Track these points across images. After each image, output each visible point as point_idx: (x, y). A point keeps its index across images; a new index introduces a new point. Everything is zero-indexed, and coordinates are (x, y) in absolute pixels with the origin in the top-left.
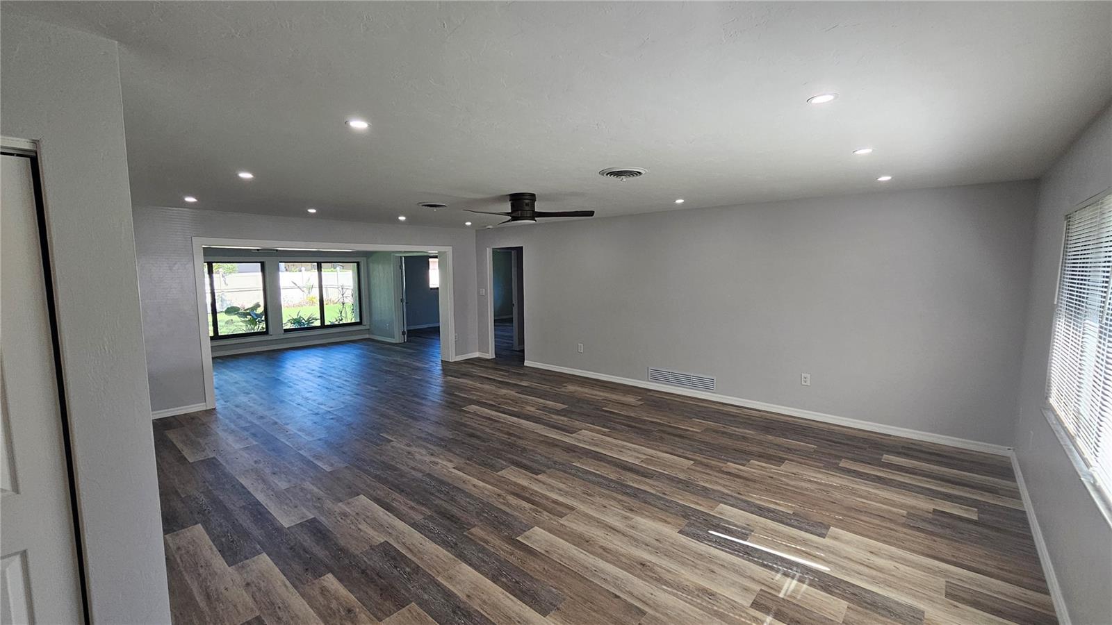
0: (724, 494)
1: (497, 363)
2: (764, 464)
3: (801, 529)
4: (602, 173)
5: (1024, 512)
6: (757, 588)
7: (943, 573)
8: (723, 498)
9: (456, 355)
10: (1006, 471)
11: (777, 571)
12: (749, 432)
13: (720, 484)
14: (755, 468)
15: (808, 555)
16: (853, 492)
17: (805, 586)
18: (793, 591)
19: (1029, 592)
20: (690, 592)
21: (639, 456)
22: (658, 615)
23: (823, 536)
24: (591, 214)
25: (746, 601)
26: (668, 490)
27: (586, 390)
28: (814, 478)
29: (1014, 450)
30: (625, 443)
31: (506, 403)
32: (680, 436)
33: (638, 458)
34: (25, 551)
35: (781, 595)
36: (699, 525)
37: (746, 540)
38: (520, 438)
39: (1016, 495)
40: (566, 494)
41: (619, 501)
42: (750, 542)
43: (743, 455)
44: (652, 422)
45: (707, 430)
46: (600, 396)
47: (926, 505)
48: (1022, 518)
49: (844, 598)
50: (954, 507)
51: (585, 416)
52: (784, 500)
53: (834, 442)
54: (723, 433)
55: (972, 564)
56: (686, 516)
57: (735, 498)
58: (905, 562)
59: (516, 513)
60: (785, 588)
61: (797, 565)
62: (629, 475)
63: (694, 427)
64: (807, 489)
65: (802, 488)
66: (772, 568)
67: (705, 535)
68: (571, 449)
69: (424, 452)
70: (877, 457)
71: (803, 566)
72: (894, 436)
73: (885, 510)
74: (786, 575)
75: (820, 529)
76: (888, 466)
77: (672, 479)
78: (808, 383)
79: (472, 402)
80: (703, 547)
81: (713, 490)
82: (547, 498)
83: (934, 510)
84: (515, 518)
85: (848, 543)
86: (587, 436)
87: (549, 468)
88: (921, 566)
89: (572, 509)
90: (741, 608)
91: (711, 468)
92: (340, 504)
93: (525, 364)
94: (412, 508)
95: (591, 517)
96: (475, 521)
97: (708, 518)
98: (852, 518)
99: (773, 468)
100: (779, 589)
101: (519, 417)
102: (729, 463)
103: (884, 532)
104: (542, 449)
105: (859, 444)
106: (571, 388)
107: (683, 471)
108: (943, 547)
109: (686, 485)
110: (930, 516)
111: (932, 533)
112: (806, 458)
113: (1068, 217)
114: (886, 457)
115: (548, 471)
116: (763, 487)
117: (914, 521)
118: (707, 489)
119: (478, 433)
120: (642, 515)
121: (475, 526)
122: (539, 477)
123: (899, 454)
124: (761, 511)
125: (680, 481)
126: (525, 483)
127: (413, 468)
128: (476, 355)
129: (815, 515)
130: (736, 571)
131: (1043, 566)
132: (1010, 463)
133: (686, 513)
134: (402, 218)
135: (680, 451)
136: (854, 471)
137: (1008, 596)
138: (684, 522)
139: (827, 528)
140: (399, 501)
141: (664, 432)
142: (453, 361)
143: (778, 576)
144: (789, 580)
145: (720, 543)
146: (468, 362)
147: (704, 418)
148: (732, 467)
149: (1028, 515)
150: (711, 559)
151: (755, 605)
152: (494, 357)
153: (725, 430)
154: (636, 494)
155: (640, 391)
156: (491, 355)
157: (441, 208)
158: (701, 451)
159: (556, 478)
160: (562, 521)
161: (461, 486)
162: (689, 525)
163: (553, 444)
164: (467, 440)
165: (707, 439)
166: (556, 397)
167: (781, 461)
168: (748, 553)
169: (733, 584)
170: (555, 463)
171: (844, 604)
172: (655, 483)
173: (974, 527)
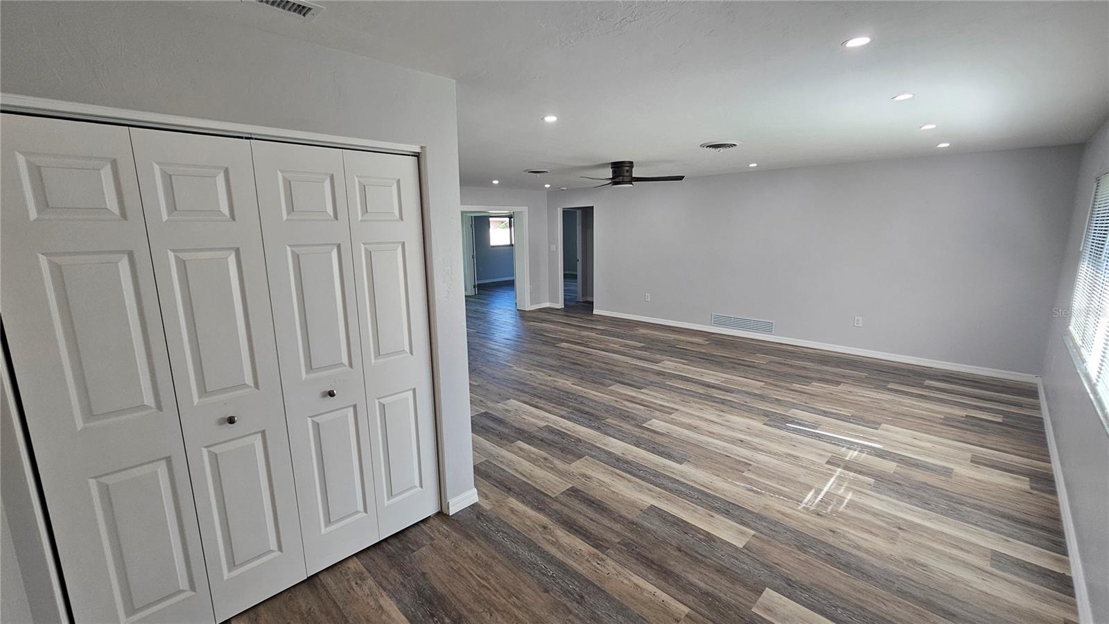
0: (794, 403)
1: (565, 311)
2: (824, 385)
3: (859, 425)
4: (702, 146)
5: (1042, 418)
6: (830, 455)
7: (969, 450)
8: (794, 406)
9: (531, 305)
10: (1032, 392)
11: (843, 447)
12: (808, 364)
13: (789, 397)
14: (815, 387)
15: (864, 438)
16: (900, 404)
17: (864, 455)
18: (856, 457)
19: (1035, 462)
20: (779, 455)
21: (719, 378)
22: (760, 466)
23: (877, 429)
24: (681, 178)
25: (823, 461)
26: (748, 400)
27: (657, 333)
28: (868, 395)
29: (1041, 377)
30: (704, 370)
31: (591, 342)
32: (749, 366)
33: (718, 380)
34: (415, 389)
35: (847, 459)
36: (780, 421)
37: (816, 429)
38: (616, 366)
39: (1037, 408)
40: (668, 401)
41: (711, 406)
42: (820, 430)
43: (807, 379)
44: (721, 356)
45: (771, 362)
46: (671, 337)
47: (960, 412)
48: (1040, 422)
49: (894, 461)
50: (983, 414)
51: (663, 352)
52: (843, 407)
53: (881, 371)
54: (785, 364)
55: (994, 447)
56: (767, 416)
57: (804, 406)
58: (941, 444)
59: (635, 412)
60: (849, 455)
61: (858, 444)
62: (714, 390)
63: (760, 360)
64: (861, 401)
65: (857, 400)
66: (839, 445)
67: (784, 426)
68: (659, 373)
69: (543, 374)
70: (921, 382)
71: (862, 445)
72: (935, 368)
73: (925, 415)
74: (849, 448)
75: (875, 425)
76: (929, 387)
77: (749, 394)
78: (860, 325)
79: (563, 341)
80: (783, 433)
81: (785, 401)
82: (655, 404)
83: (967, 416)
84: (637, 415)
85: (897, 433)
86: (669, 365)
87: (648, 385)
88: (954, 446)
89: (677, 410)
90: (819, 465)
91: (780, 387)
92: (499, 404)
93: (594, 313)
94: (553, 407)
95: (692, 415)
96: (605, 415)
97: (784, 417)
98: (898, 418)
99: (832, 388)
100: (846, 456)
101: (607, 352)
102: (794, 385)
103: (924, 427)
104: (636, 373)
105: (905, 373)
106: (642, 331)
107: (758, 389)
108: (970, 436)
109: (762, 397)
110: (963, 419)
111: (962, 429)
112: (859, 382)
113: (1098, 180)
114: (928, 382)
115: (647, 387)
116: (826, 400)
117: (949, 422)
118: (780, 400)
119: (579, 362)
120: (731, 414)
121: (608, 418)
122: (642, 390)
123: (939, 380)
124: (825, 413)
125: (756, 395)
126: (633, 394)
127: (539, 384)
128: (547, 305)
129: (869, 416)
130: (812, 446)
131: (1050, 448)
132: (1037, 388)
133: (766, 414)
134: (496, 182)
135: (751, 376)
136: (900, 391)
137: (1017, 463)
138: (766, 419)
139: (880, 424)
140: (542, 403)
141: (735, 363)
142: (528, 310)
143: (844, 449)
144: (852, 451)
145: (795, 430)
146: (541, 310)
147: (766, 354)
148: (797, 386)
149: (1044, 420)
150: (791, 439)
151: (828, 462)
152: (563, 307)
153: (786, 362)
154: (723, 402)
155: (706, 334)
156: (560, 305)
157: (542, 174)
158: (769, 376)
159: (656, 391)
160: (672, 416)
161: (585, 395)
162: (771, 420)
163: (644, 370)
164: (573, 367)
165: (772, 368)
166: (632, 338)
167: (838, 383)
168: (819, 437)
169: (812, 452)
170: (651, 382)
171: (894, 464)
172: (736, 396)
173: (998, 426)
